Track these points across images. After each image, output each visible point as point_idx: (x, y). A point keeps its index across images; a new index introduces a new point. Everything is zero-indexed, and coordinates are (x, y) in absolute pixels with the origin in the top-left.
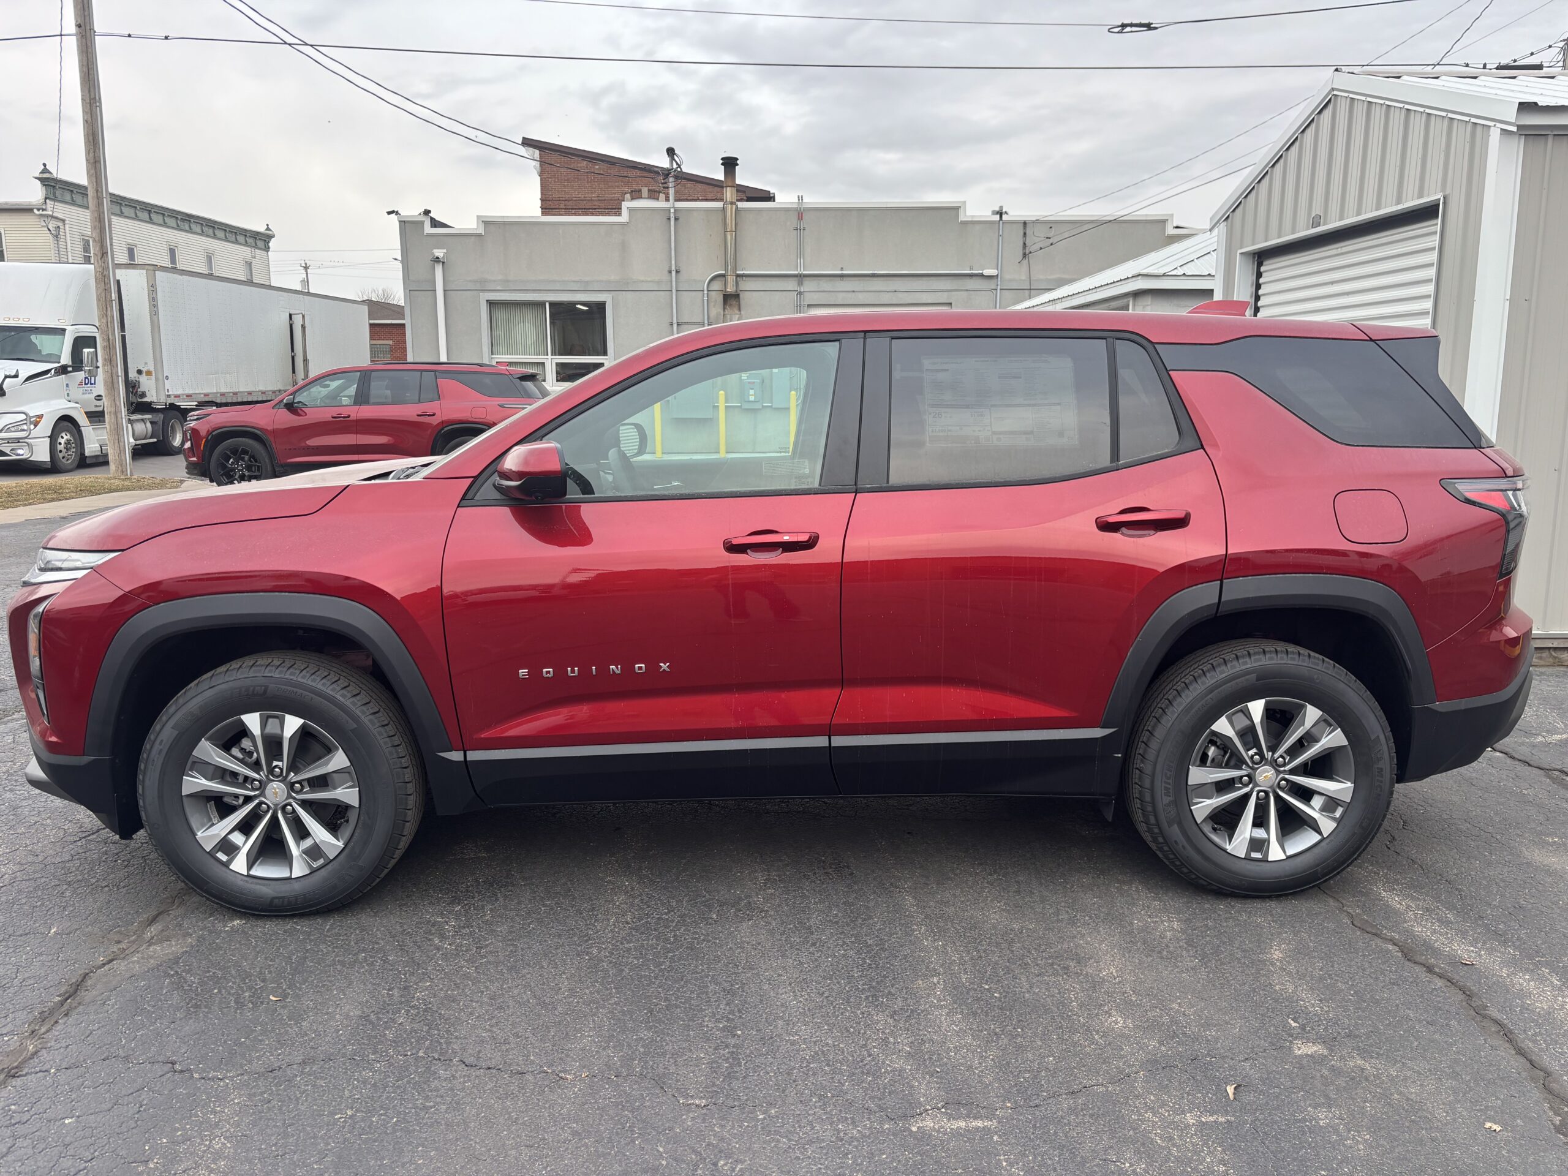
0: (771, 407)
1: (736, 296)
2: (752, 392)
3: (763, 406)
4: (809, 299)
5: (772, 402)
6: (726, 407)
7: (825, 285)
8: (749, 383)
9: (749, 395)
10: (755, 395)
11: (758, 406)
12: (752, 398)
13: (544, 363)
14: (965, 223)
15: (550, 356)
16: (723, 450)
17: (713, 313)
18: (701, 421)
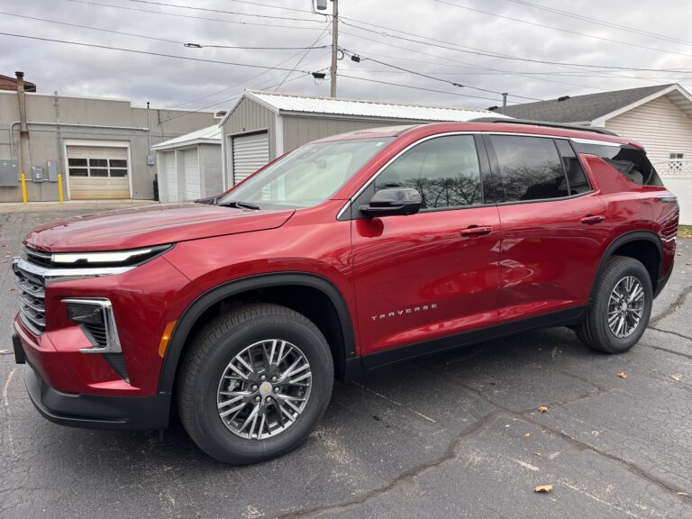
0: (48, 181)
1: (27, 133)
2: (38, 174)
3: (44, 181)
4: (63, 135)
5: (48, 179)
7: (71, 130)
8: (36, 170)
9: (36, 175)
10: (40, 176)
11: (41, 181)
12: (38, 178)
14: (133, 109)
16: (25, 199)
17: (15, 139)
18: (11, 188)
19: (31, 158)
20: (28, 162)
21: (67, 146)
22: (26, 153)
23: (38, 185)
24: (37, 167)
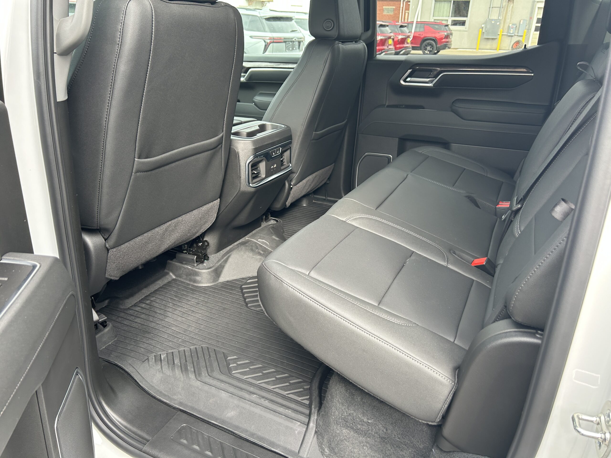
0: (517, 35)
2: (512, 30)
3: (515, 35)
5: (518, 33)
6: (502, 35)
8: (512, 27)
9: (511, 31)
10: (513, 31)
11: (513, 35)
12: (511, 32)
13: (447, 20)
15: (450, 17)
16: (498, 49)
17: (504, 4)
18: (493, 39)
19: (511, 18)
20: (508, 21)
21: (539, 8)
22: (509, 14)
23: (510, 38)
24: (513, 24)
